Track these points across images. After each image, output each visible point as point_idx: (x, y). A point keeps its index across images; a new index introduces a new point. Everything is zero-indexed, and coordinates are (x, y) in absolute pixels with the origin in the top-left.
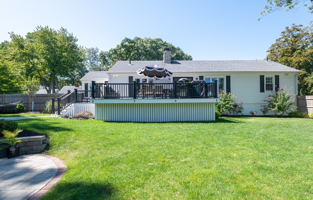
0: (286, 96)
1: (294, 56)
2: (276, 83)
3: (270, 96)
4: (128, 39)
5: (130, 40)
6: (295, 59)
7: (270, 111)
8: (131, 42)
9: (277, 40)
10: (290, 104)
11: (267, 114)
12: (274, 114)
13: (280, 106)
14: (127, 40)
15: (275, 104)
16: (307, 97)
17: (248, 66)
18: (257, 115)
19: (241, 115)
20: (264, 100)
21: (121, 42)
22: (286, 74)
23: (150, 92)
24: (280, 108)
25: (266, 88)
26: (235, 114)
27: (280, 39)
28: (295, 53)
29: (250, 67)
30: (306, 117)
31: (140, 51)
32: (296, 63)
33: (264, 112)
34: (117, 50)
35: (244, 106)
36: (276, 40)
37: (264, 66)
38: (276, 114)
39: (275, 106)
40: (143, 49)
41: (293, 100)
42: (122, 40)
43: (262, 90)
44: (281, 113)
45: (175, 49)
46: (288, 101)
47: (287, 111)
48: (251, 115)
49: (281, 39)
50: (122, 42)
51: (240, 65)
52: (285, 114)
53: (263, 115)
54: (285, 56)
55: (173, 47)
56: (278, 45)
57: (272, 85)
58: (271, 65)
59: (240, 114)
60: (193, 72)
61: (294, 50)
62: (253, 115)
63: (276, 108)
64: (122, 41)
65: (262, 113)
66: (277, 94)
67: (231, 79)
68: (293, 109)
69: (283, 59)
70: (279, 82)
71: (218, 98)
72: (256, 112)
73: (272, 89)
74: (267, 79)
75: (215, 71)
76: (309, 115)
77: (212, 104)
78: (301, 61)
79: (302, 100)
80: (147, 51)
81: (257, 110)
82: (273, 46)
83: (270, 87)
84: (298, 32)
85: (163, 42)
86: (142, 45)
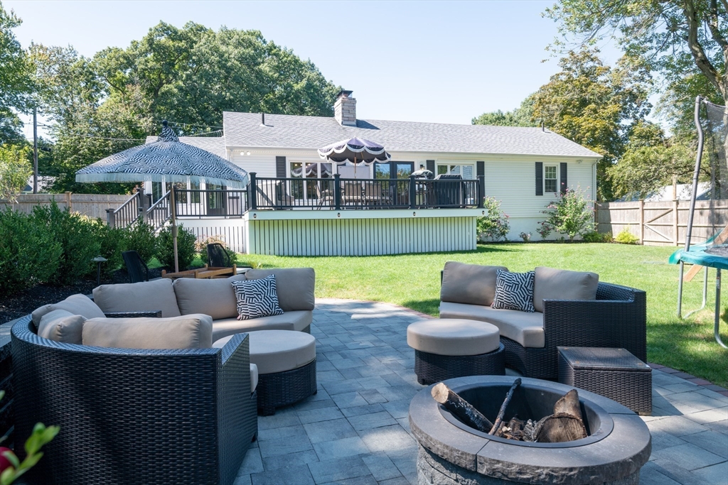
0: (579, 205)
1: (585, 115)
2: (561, 177)
3: (552, 203)
4: (168, 28)
5: (176, 32)
6: (586, 122)
7: (552, 231)
8: (174, 35)
9: (552, 78)
10: (585, 219)
11: (547, 238)
12: (559, 237)
13: (570, 222)
14: (165, 29)
15: (562, 217)
16: (612, 205)
17: (512, 142)
18: (531, 240)
19: (504, 240)
20: (544, 210)
21: (146, 35)
22: (577, 161)
23: (353, 195)
24: (570, 227)
25: (546, 188)
26: (495, 240)
27: (558, 75)
28: (586, 109)
29: (517, 143)
30: (610, 242)
31: (207, 67)
32: (588, 131)
33: (544, 234)
34: (135, 56)
35: (511, 224)
36: (550, 78)
37: (540, 142)
38: (562, 238)
39: (562, 221)
40: (219, 62)
41: (589, 210)
42: (151, 30)
43: (539, 192)
44: (572, 234)
45: (301, 66)
46: (583, 213)
47: (581, 231)
48: (522, 239)
49: (560, 76)
50: (150, 35)
51: (498, 139)
52: (578, 237)
53: (541, 239)
54: (566, 114)
55: (296, 61)
56: (554, 88)
57: (555, 181)
58: (552, 140)
59: (502, 238)
60: (415, 152)
61: (584, 103)
62: (526, 241)
63: (564, 226)
64: (149, 32)
65: (541, 235)
66: (564, 200)
67: (485, 169)
68: (590, 227)
69: (564, 121)
70: (568, 176)
71: (484, 208)
72: (531, 234)
73: (555, 190)
74: (547, 168)
75: (457, 151)
76: (613, 237)
77: (471, 219)
78: (597, 127)
79: (603, 211)
80: (229, 70)
81: (532, 230)
82: (543, 88)
83: (551, 186)
84: (591, 64)
85: (265, 42)
86: (216, 50)
